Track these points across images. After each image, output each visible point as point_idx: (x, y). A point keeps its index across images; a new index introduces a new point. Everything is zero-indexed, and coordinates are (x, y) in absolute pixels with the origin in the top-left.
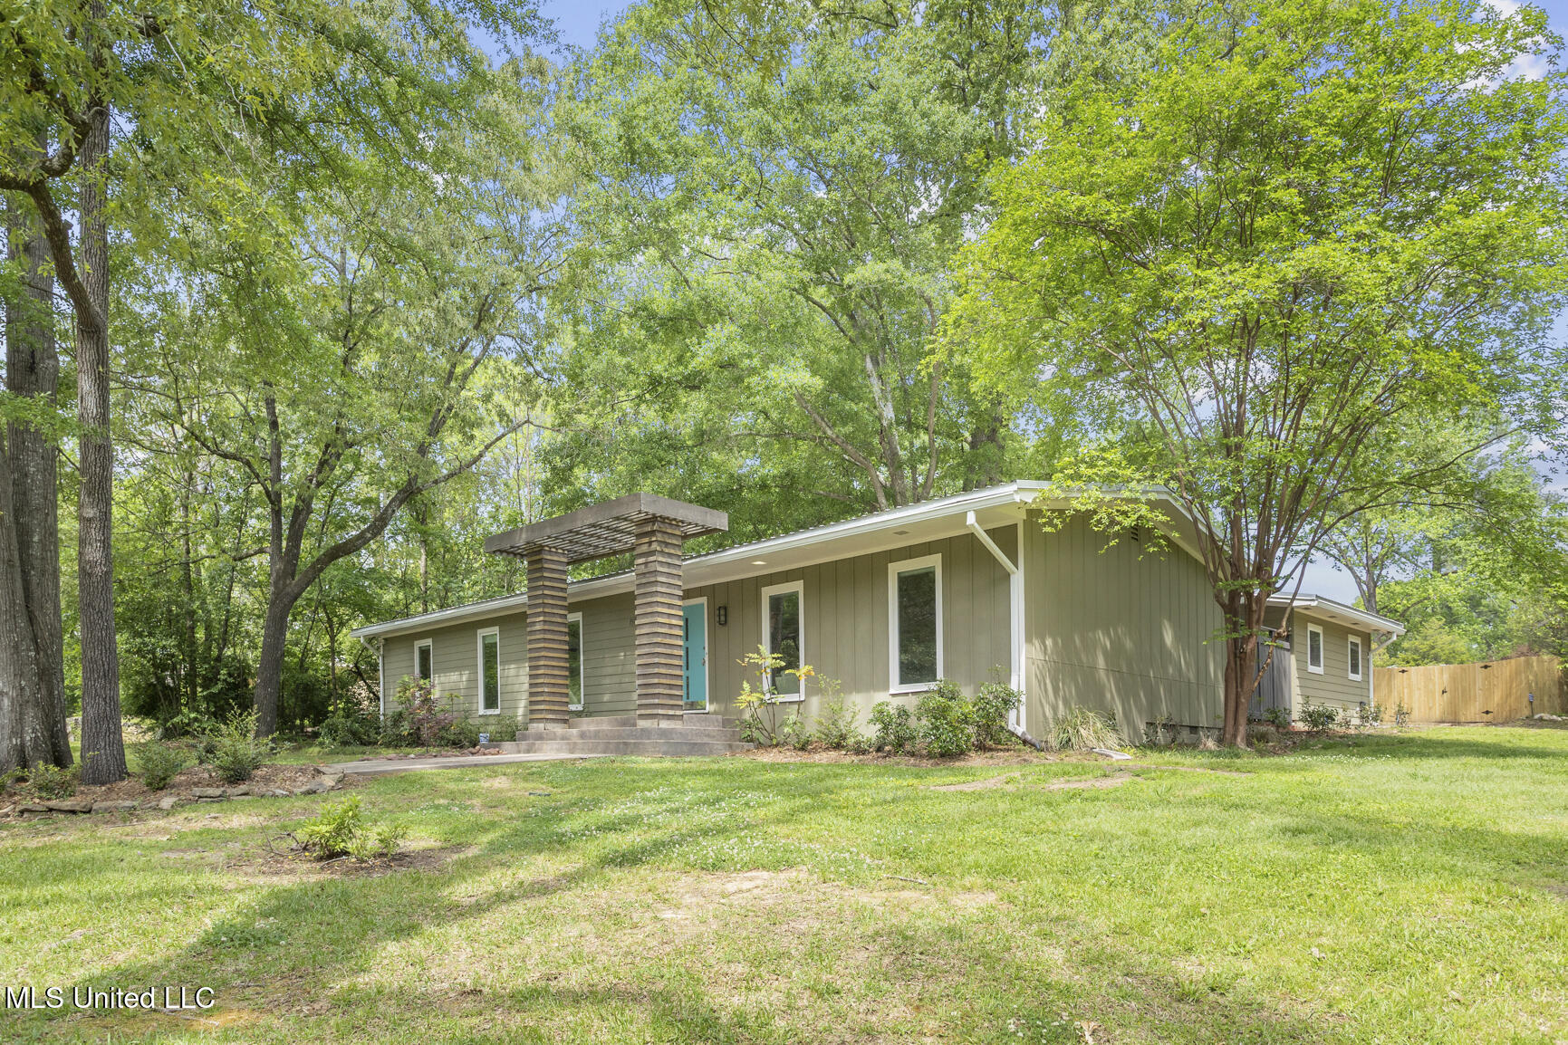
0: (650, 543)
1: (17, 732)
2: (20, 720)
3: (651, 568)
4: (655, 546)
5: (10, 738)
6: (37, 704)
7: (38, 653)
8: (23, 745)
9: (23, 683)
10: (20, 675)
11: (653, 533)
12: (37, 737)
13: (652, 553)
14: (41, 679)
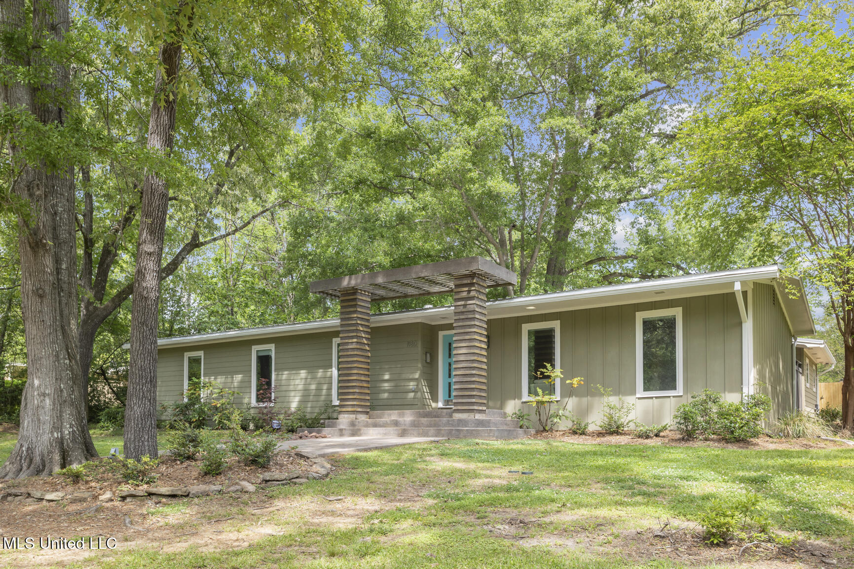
0: (469, 291)
1: (58, 427)
2: (60, 417)
3: (471, 308)
4: (473, 294)
5: (52, 432)
6: (72, 404)
7: (70, 361)
8: (62, 438)
9: (62, 386)
10: (59, 379)
11: (472, 284)
12: (73, 431)
13: (472, 298)
14: (74, 383)
